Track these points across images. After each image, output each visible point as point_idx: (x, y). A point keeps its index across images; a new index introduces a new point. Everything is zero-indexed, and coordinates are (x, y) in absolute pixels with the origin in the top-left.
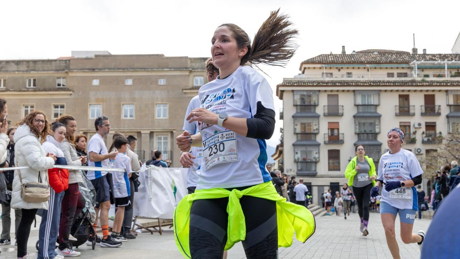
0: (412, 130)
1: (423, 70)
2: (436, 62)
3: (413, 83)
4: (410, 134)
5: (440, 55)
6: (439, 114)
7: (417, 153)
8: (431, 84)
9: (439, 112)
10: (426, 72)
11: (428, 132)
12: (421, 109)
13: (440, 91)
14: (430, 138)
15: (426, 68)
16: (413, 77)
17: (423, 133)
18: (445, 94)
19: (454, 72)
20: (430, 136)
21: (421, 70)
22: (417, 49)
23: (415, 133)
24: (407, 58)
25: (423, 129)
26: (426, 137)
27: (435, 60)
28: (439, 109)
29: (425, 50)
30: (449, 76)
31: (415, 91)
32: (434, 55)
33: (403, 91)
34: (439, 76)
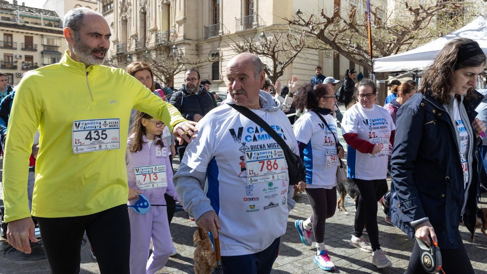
0: (14, 60)
1: (23, 18)
2: (34, 14)
3: (16, 26)
4: (12, 62)
5: (36, 9)
6: (36, 50)
7: (18, 76)
8: (31, 28)
9: (36, 49)
10: (26, 19)
11: (26, 62)
12: (22, 46)
13: (37, 34)
14: (29, 67)
15: (26, 16)
16: (16, 22)
17: (23, 62)
18: (40, 37)
19: (47, 22)
20: (29, 65)
21: (22, 17)
22: (17, 1)
23: (16, 62)
24: (10, 7)
25: (23, 59)
26: (25, 65)
27: (32, 12)
28: (36, 47)
29: (23, 3)
30: (44, 25)
31: (18, 32)
32: (32, 8)
33: (7, 31)
34: (36, 24)
